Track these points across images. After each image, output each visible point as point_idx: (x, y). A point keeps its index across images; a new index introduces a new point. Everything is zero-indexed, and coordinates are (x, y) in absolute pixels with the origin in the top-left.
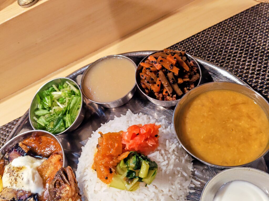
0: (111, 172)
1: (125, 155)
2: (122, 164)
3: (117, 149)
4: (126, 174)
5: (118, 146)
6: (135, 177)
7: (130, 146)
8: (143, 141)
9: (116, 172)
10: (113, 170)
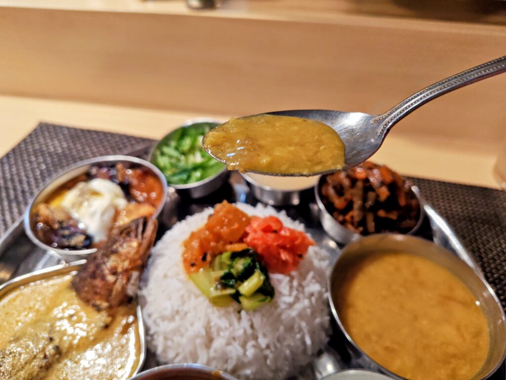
0: (204, 259)
1: (238, 247)
2: (225, 256)
3: (233, 232)
4: (221, 273)
5: (238, 229)
6: (232, 287)
7: (254, 239)
8: (275, 244)
9: (211, 264)
10: (209, 258)
